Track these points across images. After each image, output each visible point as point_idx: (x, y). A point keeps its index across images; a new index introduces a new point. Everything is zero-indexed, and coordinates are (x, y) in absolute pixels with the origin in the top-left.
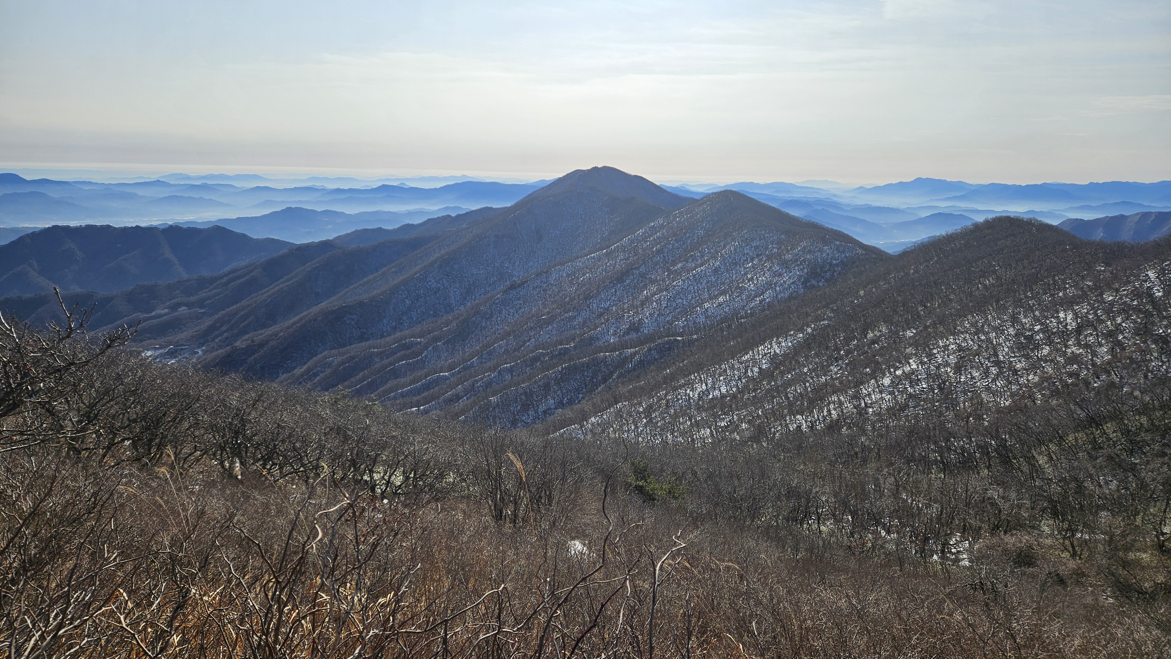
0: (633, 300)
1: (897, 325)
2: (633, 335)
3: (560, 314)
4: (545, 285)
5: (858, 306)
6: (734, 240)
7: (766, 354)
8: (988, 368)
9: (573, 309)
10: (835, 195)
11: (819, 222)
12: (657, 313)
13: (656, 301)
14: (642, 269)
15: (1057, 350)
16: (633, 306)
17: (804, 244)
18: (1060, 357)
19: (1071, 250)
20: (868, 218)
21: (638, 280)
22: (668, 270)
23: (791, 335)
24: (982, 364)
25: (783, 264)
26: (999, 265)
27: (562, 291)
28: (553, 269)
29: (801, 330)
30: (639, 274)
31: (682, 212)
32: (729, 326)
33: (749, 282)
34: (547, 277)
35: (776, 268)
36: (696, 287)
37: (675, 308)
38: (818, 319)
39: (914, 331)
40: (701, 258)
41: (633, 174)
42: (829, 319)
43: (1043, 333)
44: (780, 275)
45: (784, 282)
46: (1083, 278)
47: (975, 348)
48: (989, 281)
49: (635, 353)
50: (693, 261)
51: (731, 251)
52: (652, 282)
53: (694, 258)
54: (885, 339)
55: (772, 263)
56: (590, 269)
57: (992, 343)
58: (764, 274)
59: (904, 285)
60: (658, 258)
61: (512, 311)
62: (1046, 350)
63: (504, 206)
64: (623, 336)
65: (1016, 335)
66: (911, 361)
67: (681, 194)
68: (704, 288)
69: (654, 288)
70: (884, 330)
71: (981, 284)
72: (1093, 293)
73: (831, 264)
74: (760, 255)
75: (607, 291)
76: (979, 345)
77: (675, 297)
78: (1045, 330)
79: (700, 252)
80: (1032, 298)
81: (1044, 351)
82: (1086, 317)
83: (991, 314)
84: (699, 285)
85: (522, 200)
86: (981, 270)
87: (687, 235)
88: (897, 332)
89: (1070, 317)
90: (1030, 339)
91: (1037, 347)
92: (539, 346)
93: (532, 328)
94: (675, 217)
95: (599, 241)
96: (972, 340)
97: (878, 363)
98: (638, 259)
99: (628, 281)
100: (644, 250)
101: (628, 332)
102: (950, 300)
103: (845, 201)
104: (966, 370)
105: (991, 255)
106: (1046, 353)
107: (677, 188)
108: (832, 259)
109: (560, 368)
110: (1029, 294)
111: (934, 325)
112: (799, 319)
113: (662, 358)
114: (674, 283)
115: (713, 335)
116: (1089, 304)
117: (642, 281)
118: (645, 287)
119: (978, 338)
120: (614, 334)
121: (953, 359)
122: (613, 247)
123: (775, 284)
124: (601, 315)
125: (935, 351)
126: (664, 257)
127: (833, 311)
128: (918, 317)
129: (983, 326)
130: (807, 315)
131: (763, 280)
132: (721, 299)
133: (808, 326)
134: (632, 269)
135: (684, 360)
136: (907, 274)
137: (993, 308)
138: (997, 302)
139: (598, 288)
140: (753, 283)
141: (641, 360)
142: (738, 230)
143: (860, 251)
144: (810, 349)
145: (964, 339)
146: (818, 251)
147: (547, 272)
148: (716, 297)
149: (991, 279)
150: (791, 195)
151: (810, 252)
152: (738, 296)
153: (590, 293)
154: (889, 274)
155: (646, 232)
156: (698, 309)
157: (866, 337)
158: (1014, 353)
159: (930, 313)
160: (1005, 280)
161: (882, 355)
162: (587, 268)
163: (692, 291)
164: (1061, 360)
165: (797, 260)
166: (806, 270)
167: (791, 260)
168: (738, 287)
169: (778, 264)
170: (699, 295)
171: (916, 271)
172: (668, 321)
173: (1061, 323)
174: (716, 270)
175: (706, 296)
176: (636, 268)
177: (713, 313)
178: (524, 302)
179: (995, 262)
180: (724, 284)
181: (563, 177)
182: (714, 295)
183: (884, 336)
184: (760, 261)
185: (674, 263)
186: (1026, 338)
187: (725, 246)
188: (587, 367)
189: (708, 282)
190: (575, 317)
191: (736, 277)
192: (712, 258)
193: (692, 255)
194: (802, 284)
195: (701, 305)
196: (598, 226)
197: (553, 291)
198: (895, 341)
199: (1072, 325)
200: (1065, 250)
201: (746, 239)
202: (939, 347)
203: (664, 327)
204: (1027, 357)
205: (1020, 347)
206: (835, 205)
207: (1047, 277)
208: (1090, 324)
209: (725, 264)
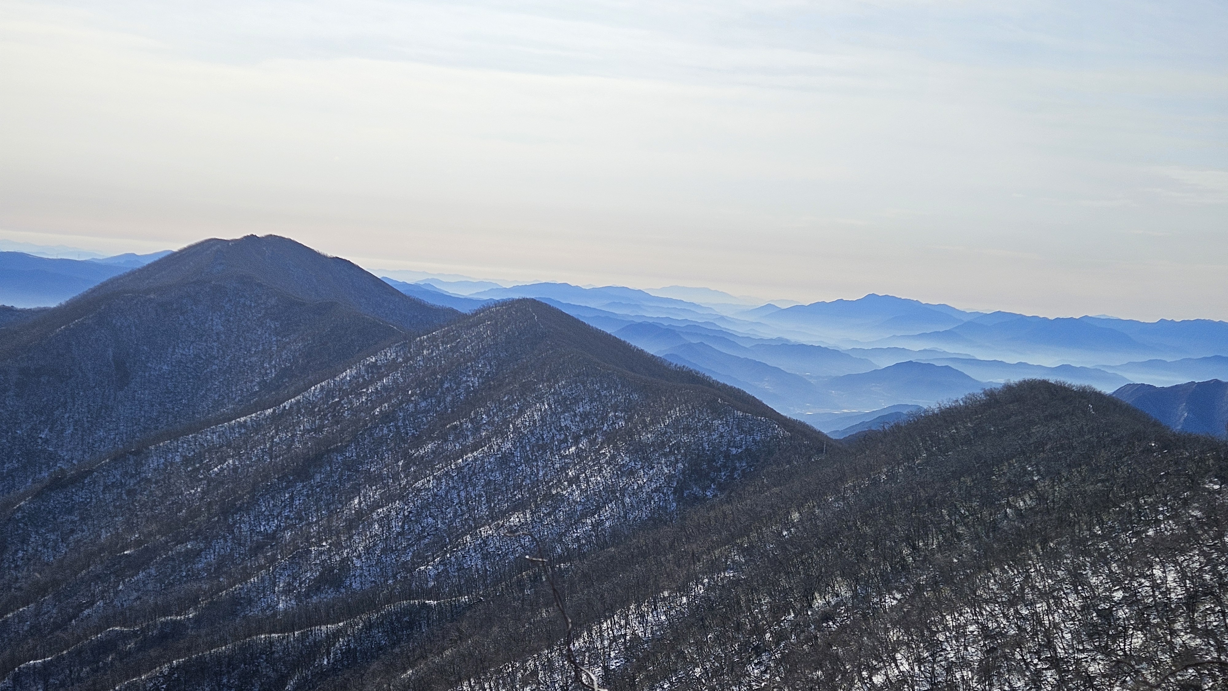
0: (330, 516)
1: (867, 584)
2: (329, 595)
3: (165, 546)
4: (132, 482)
5: (791, 541)
6: (540, 399)
7: (615, 639)
8: (1038, 673)
9: (196, 534)
10: (722, 318)
11: (702, 372)
12: (381, 545)
13: (380, 521)
14: (351, 453)
15: (1157, 638)
16: (328, 531)
17: (675, 413)
18: (1164, 652)
19: (1160, 450)
20: (785, 364)
21: (342, 475)
22: (406, 455)
23: (664, 599)
24: (1027, 664)
25: (637, 452)
26: (1039, 473)
27: (172, 494)
28: (152, 447)
29: (684, 589)
30: (344, 463)
31: (435, 338)
32: (536, 579)
33: (570, 485)
34: (139, 464)
35: (624, 458)
36: (463, 494)
37: (420, 537)
38: (714, 567)
39: (898, 596)
40: (473, 434)
41: (331, 253)
42: (736, 567)
43: (1129, 605)
44: (632, 473)
45: (640, 487)
46: (1186, 503)
47: (1012, 632)
48: (1025, 502)
49: (337, 634)
50: (457, 438)
51: (535, 421)
52: (372, 479)
53: (459, 432)
54: (847, 611)
55: (616, 448)
56: (237, 448)
57: (1040, 623)
58: (600, 470)
59: (873, 505)
60: (385, 431)
61: (53, 537)
62: (1138, 640)
63: (42, 305)
64: (307, 595)
65: (1083, 608)
66: (898, 656)
67: (430, 301)
68: (481, 496)
69: (374, 493)
70: (845, 592)
71: (1010, 507)
72: (1205, 532)
73: (727, 455)
74: (592, 432)
75: (273, 498)
76: (1019, 627)
77: (419, 514)
78: (1132, 599)
79: (472, 421)
80: (1103, 538)
81: (1134, 641)
82: (1201, 577)
83: (1035, 566)
84: (470, 489)
85: (84, 296)
86: (1009, 481)
87: (446, 385)
88: (866, 598)
89: (1171, 577)
90: (1107, 615)
91: (1123, 634)
92: (114, 617)
93: (98, 577)
94: (421, 347)
95: (257, 389)
96: (1006, 616)
97: (836, 659)
98: (342, 431)
99: (318, 478)
100: (355, 411)
101: (317, 587)
102: (959, 536)
103: (740, 330)
104: (1000, 675)
105: (1024, 453)
106: (1137, 645)
107: (416, 286)
108: (729, 445)
109: (165, 669)
110: (1098, 530)
111: (934, 584)
112: (679, 566)
113: (394, 645)
114: (419, 484)
115: (502, 595)
116: (1202, 553)
117: (349, 478)
118: (356, 490)
119: (1017, 612)
120: (287, 592)
121: (974, 654)
122: (287, 404)
123: (623, 491)
124: (258, 548)
125: (941, 637)
126: (397, 428)
127: (742, 551)
128: (903, 566)
129: (1022, 589)
130: (695, 558)
131: (598, 483)
132: (514, 520)
133: (698, 582)
134: (328, 451)
135: (444, 649)
136: (875, 483)
137: (1038, 554)
138: (1044, 542)
139: (254, 490)
140: (578, 486)
141: (349, 650)
142: (548, 380)
143: (780, 431)
144: (705, 629)
145: (992, 614)
146: (702, 428)
147: (137, 453)
148: (505, 514)
149: (1027, 499)
150: (641, 313)
151: (687, 429)
152: (549, 514)
153: (235, 500)
154: (843, 479)
155: (359, 375)
156: (468, 538)
157: (810, 606)
158: (1081, 642)
159: (924, 560)
160: (1053, 501)
161: (844, 644)
162: (229, 446)
163: (456, 501)
164: (1165, 658)
165: (663, 444)
166: (680, 465)
167: (653, 444)
168: (548, 496)
169: (627, 451)
170: (471, 509)
171: (892, 477)
172: (404, 563)
173: (1158, 587)
174: (504, 460)
175: (484, 510)
176: (338, 450)
177: (498, 549)
178: (83, 519)
179: (1032, 466)
180: (520, 487)
181: (181, 251)
182: (501, 511)
183: (845, 604)
184: (592, 442)
185: (418, 442)
186: (1100, 613)
187: (521, 412)
188: (229, 664)
189: (488, 483)
190: (198, 553)
191: (545, 475)
192: (495, 434)
193: (456, 427)
194: (674, 493)
195: (472, 530)
196: (254, 359)
197: (151, 493)
198: (864, 615)
199: (1177, 594)
200: (1150, 450)
201: (565, 399)
202: (946, 628)
203: (394, 576)
204: (1106, 651)
205: (1093, 632)
206: (724, 337)
207: (1124, 499)
208: (1209, 592)
209: (523, 447)
